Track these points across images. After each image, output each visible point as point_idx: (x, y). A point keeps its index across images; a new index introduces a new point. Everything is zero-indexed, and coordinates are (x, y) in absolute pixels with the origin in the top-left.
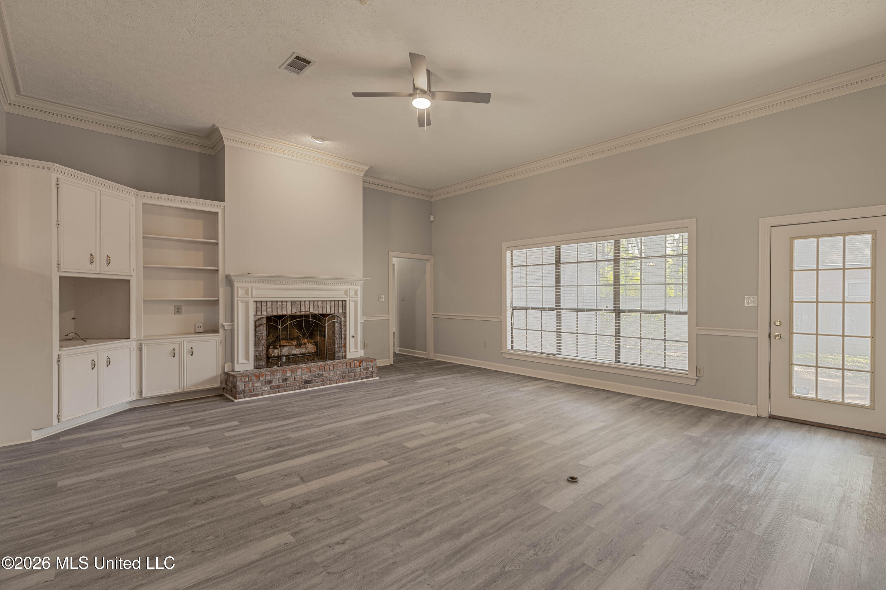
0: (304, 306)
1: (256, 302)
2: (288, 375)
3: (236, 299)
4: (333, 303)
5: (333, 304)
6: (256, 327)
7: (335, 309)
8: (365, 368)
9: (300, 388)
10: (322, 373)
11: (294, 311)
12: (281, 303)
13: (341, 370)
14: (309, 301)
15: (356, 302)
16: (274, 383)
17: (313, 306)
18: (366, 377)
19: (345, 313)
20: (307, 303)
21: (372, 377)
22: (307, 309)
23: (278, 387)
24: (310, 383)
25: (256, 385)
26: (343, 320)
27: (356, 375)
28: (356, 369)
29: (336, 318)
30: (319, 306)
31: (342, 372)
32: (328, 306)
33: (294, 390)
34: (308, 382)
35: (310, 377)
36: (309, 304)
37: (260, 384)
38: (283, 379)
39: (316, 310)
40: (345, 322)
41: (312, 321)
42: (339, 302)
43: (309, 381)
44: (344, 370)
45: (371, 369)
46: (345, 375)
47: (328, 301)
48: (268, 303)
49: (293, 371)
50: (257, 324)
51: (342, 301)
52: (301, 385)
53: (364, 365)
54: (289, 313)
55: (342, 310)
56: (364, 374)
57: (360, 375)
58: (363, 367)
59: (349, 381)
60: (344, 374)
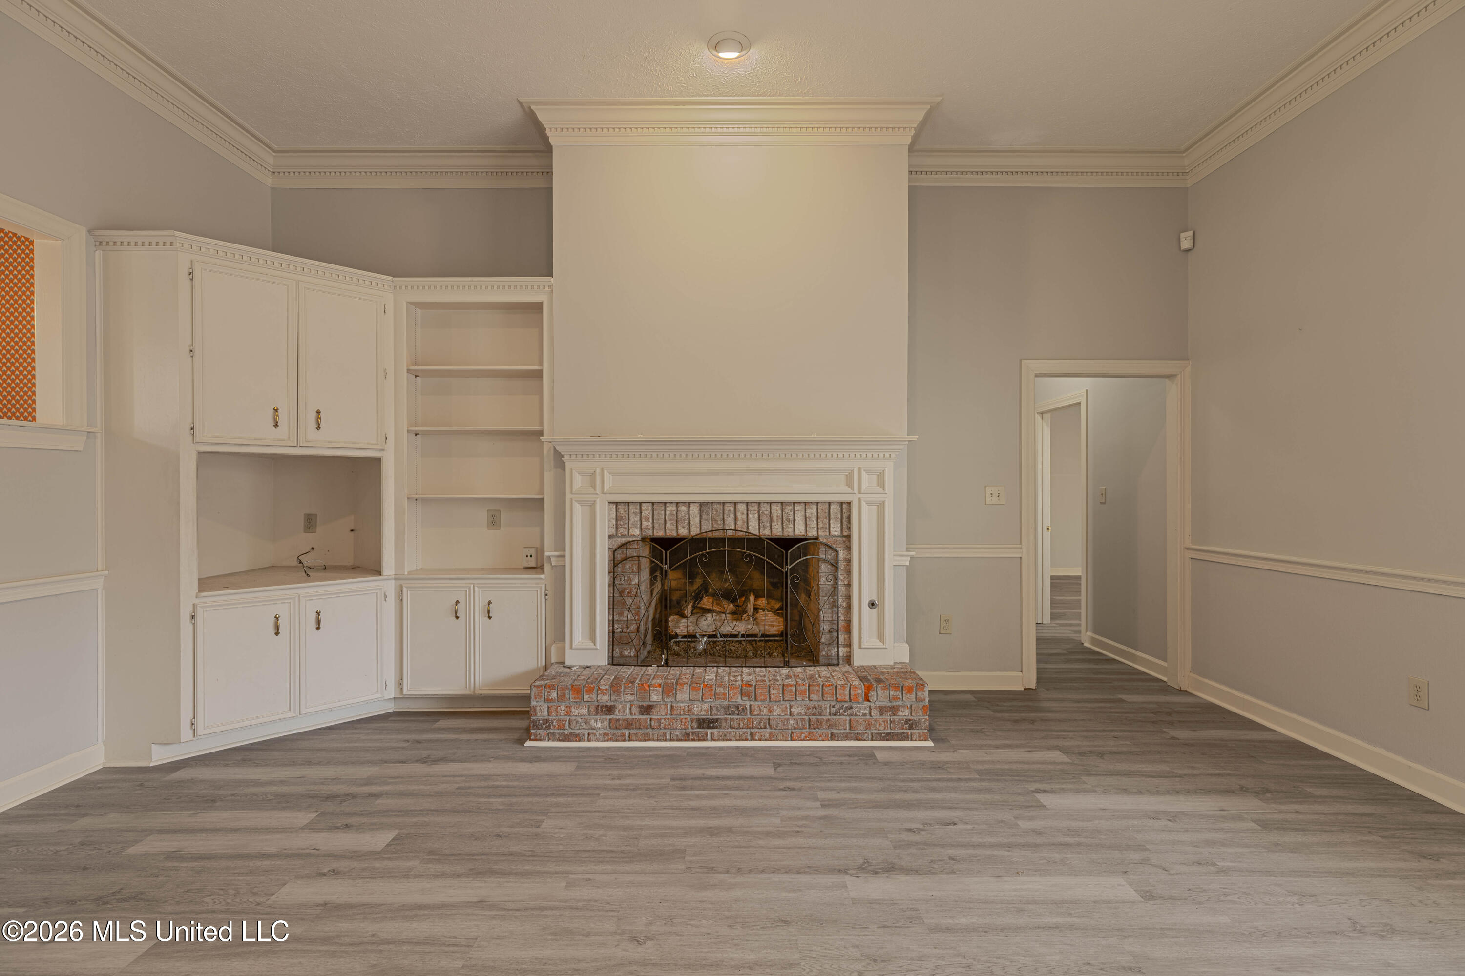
0: (732, 516)
1: (617, 504)
2: (655, 697)
3: (568, 496)
4: (814, 510)
5: (812, 511)
6: (614, 564)
7: (821, 525)
8: (887, 707)
9: (687, 737)
10: (748, 703)
11: (707, 527)
12: (674, 508)
13: (807, 702)
14: (747, 503)
15: (881, 507)
16: (617, 715)
17: (756, 516)
18: (888, 734)
19: (849, 537)
20: (742, 508)
21: (906, 738)
22: (739, 523)
23: (629, 724)
24: (713, 728)
25: (575, 711)
26: (842, 555)
27: (854, 724)
28: (854, 705)
29: (822, 549)
30: (775, 516)
31: (808, 708)
32: (799, 517)
33: (671, 740)
34: (707, 723)
35: (714, 711)
36: (747, 511)
37: (583, 711)
38: (640, 707)
39: (765, 527)
40: (849, 561)
41: (750, 555)
42: (832, 507)
43: (710, 721)
44: (816, 704)
45: (905, 713)
46: (818, 720)
47: (799, 502)
48: (644, 506)
49: (669, 690)
50: (619, 557)
51: (842, 503)
52: (690, 730)
53: (880, 696)
54: (694, 531)
55: (839, 530)
56: (880, 725)
57: (869, 726)
58: (878, 704)
59: (833, 737)
60: (814, 714)
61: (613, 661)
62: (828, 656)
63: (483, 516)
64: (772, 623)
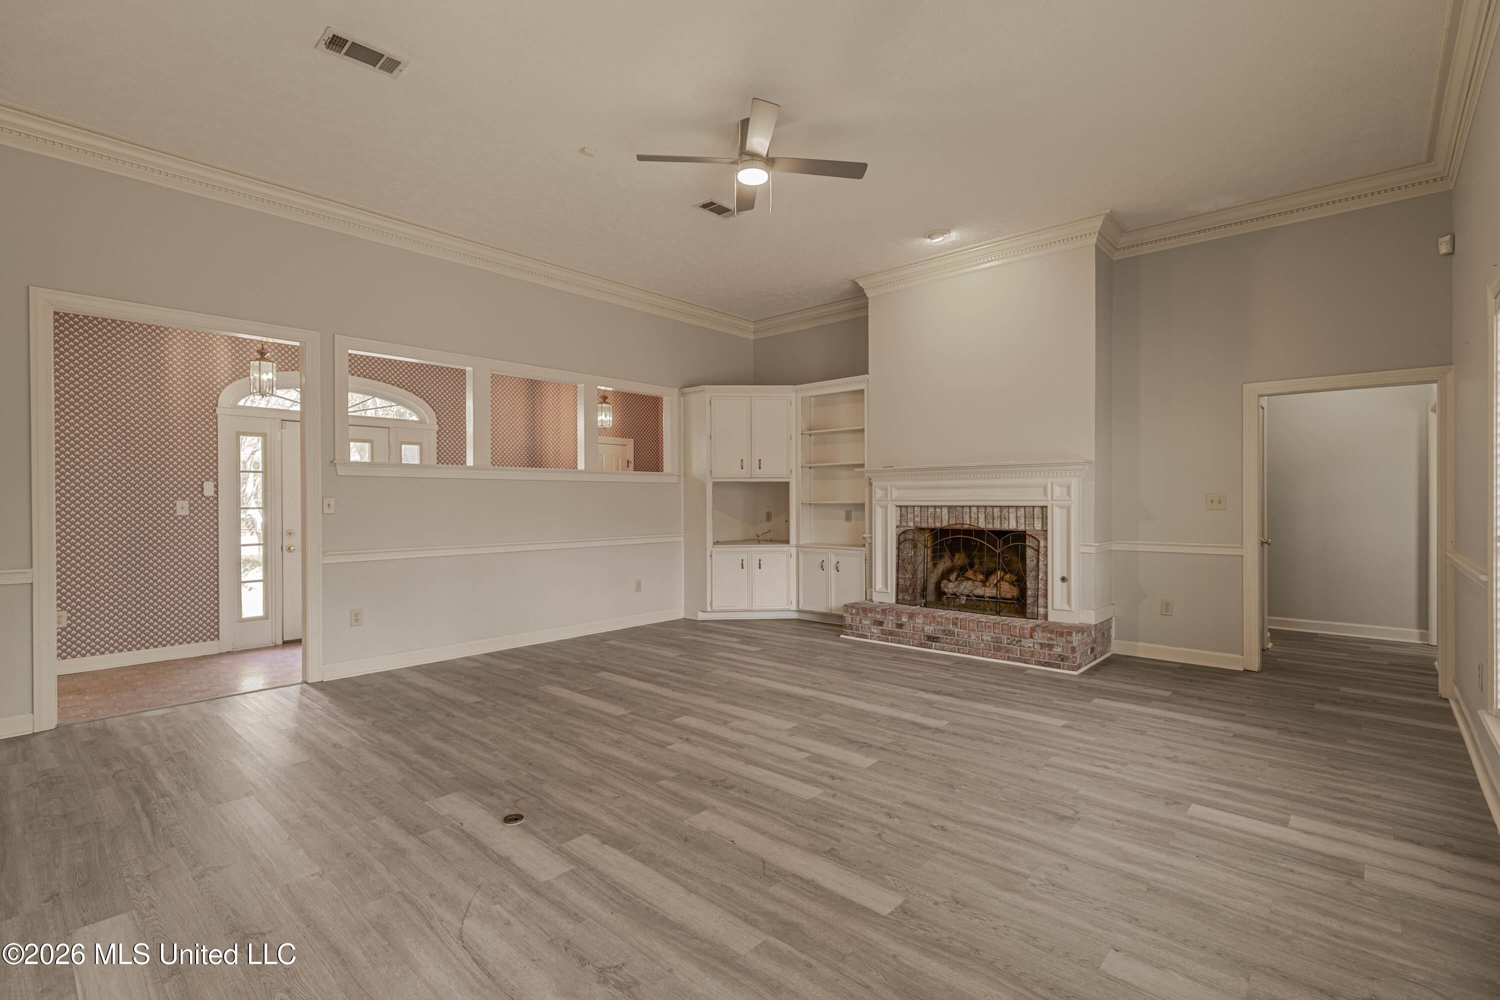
0: (968, 515)
1: (901, 507)
2: (904, 619)
3: (874, 502)
4: (1023, 512)
5: (1021, 512)
6: (899, 543)
7: (1027, 522)
8: (1045, 644)
9: (921, 645)
10: (956, 630)
11: (952, 522)
12: (933, 510)
13: (992, 634)
14: (978, 507)
15: (1067, 510)
16: (885, 627)
17: (984, 515)
18: (1046, 662)
19: (1046, 531)
20: (974, 510)
21: (1059, 667)
22: (973, 519)
23: (891, 633)
24: (935, 642)
25: (864, 622)
26: (1042, 543)
27: (1023, 652)
28: (1023, 640)
29: (1029, 539)
30: (996, 515)
31: (992, 638)
32: (1012, 516)
33: (913, 645)
34: (932, 639)
35: (936, 632)
36: (978, 512)
37: (868, 622)
38: (897, 624)
39: (989, 523)
40: (1046, 547)
41: (976, 541)
42: (1035, 509)
43: (934, 638)
44: (998, 636)
45: (1058, 650)
46: (999, 646)
47: (1012, 507)
48: (916, 508)
49: (911, 616)
50: (902, 539)
51: (1042, 507)
52: (923, 641)
53: (1040, 636)
54: (945, 524)
55: (1040, 526)
56: (1040, 655)
57: (1033, 655)
58: (1039, 641)
59: (1009, 659)
60: (996, 642)
61: (897, 601)
62: (1033, 613)
63: (843, 514)
64: (1008, 590)
